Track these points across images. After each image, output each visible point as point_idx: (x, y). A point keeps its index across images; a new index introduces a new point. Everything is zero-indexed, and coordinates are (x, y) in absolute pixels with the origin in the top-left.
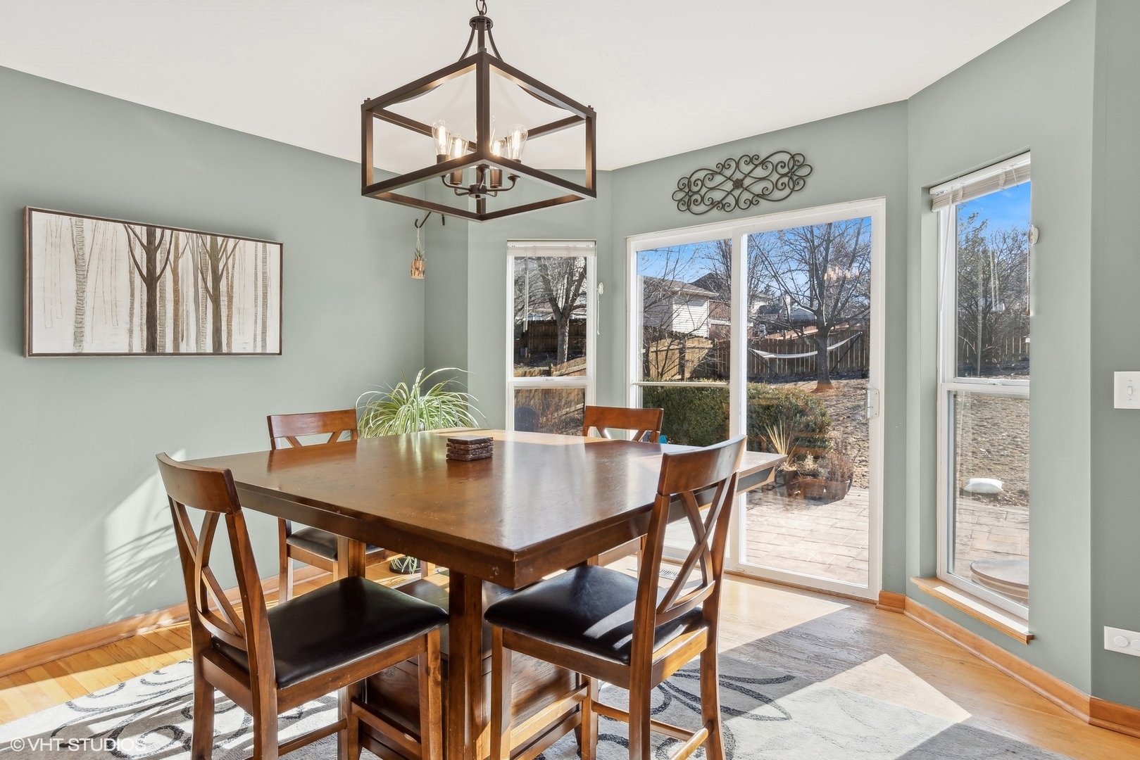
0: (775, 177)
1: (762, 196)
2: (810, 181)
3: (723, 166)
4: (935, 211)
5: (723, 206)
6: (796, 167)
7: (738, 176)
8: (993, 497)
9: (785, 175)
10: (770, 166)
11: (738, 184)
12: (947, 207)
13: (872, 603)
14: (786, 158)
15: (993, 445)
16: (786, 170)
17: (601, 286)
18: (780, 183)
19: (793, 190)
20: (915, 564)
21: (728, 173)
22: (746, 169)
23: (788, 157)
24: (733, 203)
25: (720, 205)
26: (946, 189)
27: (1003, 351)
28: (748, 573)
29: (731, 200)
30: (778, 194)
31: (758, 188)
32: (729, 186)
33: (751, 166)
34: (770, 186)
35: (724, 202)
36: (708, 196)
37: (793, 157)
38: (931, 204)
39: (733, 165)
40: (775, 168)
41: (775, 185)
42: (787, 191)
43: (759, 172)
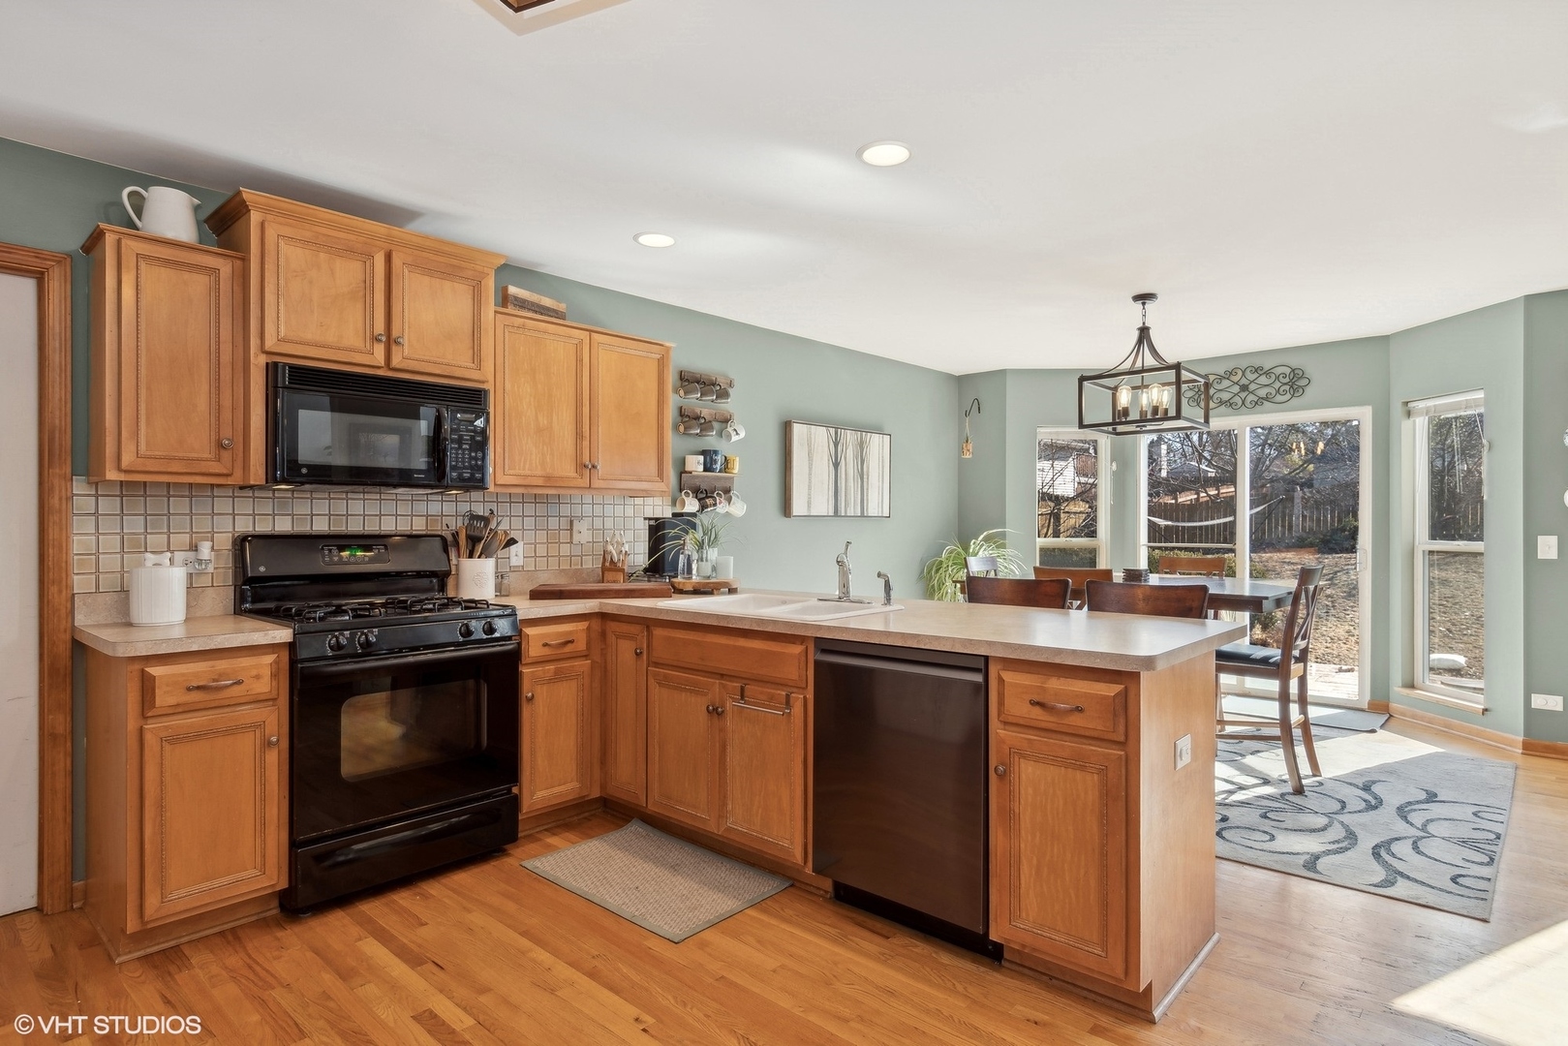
0: (1277, 385)
1: (1267, 399)
2: (1308, 390)
3: (1231, 373)
4: (1412, 419)
5: (1231, 405)
6: (1295, 379)
7: (1244, 381)
8: (1456, 671)
9: (1286, 384)
10: (1273, 376)
11: (1244, 388)
12: (1422, 418)
13: (1363, 710)
14: (1288, 371)
15: (1453, 624)
16: (1287, 380)
17: (1114, 464)
18: (1282, 389)
19: (1293, 396)
20: (1397, 677)
21: (1235, 379)
22: (1252, 377)
23: (1289, 370)
24: (1240, 403)
25: (1229, 403)
26: (1421, 405)
27: (1466, 522)
28: (1253, 693)
29: (1238, 400)
30: (1279, 398)
31: (1262, 393)
32: (1236, 389)
33: (1256, 375)
34: (1274, 392)
35: (1231, 401)
36: (1216, 396)
37: (1293, 370)
38: (1409, 414)
39: (1240, 373)
40: (1277, 378)
41: (1278, 391)
42: (1288, 396)
43: (1263, 380)
